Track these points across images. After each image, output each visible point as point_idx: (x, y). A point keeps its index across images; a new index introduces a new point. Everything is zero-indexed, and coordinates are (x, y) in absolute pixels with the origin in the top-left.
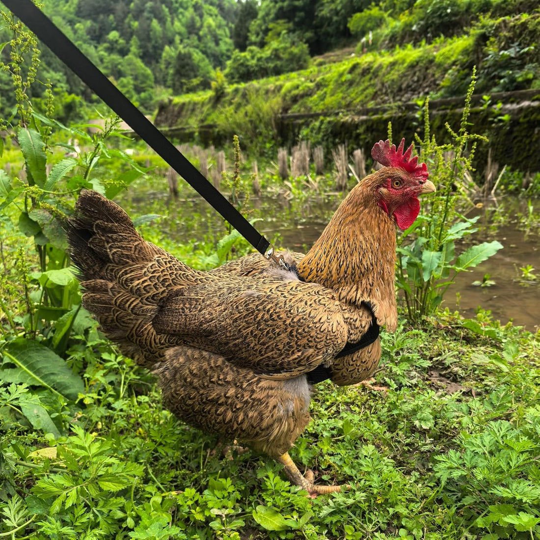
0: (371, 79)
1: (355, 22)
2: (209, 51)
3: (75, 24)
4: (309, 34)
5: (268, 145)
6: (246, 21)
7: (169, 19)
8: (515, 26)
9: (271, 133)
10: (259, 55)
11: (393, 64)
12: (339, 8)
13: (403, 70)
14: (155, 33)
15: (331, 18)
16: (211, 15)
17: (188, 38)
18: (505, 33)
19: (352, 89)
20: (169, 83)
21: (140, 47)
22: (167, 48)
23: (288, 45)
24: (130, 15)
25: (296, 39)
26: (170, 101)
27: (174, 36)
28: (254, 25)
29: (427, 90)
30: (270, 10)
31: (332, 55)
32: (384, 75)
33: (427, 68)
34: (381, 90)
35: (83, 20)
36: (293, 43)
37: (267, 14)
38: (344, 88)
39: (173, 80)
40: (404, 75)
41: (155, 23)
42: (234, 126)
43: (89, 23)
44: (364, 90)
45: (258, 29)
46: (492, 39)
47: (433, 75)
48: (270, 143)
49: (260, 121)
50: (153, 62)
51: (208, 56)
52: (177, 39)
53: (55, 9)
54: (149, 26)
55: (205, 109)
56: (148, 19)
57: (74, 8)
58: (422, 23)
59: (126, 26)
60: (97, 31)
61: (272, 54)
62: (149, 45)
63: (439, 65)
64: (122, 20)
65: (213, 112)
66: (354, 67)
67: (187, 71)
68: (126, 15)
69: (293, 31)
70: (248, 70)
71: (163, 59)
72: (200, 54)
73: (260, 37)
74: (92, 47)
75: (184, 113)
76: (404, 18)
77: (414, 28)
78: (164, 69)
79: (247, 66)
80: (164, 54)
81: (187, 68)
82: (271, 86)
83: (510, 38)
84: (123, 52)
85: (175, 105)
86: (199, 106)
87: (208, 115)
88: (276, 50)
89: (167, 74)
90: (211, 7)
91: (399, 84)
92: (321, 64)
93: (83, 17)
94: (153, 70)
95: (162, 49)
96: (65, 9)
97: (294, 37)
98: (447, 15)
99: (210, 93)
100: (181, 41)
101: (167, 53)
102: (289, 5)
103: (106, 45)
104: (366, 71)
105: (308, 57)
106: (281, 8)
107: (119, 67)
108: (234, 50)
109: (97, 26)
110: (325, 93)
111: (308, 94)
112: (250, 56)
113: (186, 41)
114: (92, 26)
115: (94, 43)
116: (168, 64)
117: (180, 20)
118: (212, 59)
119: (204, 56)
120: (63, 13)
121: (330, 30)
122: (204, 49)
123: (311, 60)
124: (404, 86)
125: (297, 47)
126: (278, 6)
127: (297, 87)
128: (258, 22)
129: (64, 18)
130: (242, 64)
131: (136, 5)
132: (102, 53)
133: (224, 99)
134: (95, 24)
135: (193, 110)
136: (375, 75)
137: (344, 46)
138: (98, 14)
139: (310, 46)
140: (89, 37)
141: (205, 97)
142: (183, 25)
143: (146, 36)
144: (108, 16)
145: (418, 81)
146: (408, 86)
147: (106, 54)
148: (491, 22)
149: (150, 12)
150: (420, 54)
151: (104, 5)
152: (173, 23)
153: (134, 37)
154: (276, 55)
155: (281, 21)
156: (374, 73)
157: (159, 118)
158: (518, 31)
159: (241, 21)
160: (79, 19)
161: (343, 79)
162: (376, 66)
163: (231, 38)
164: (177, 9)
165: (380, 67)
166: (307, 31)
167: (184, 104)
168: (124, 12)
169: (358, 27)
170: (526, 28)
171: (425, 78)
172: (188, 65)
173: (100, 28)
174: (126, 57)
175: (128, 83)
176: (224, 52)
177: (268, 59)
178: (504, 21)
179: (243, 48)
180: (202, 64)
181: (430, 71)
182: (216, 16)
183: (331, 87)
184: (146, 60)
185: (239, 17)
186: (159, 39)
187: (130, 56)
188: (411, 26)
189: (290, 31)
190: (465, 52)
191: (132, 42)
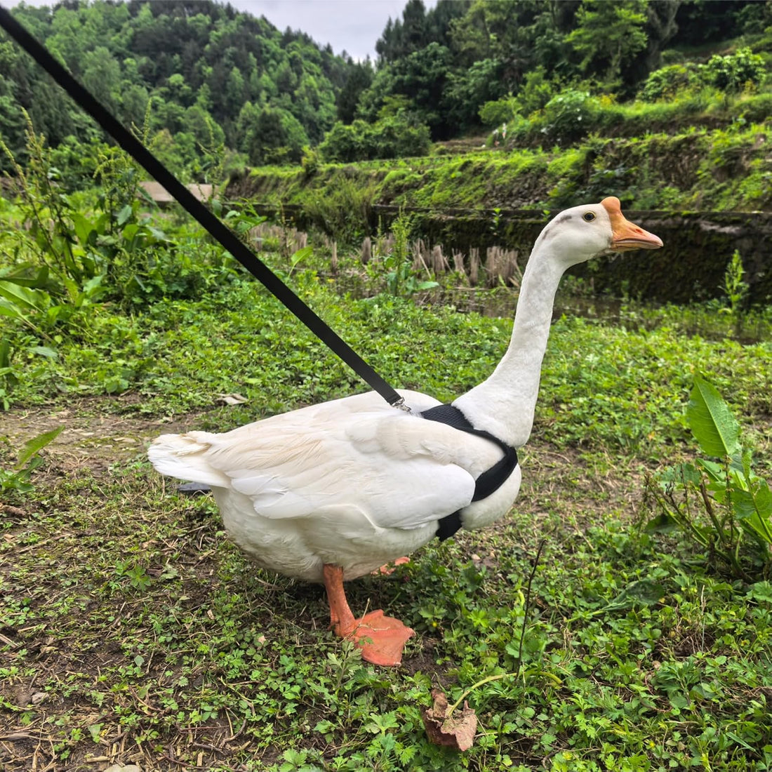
0: (482, 179)
1: (487, 110)
2: (304, 115)
3: (125, 58)
4: (433, 115)
5: (356, 234)
6: (354, 90)
7: (255, 70)
8: (620, 148)
9: (361, 222)
10: (368, 132)
11: (505, 168)
12: (471, 91)
13: (514, 175)
14: (234, 84)
15: (461, 102)
16: (312, 74)
17: (279, 96)
18: (612, 154)
19: (461, 188)
20: (245, 146)
21: (211, 98)
22: (248, 104)
23: (405, 124)
24: (203, 59)
25: (416, 119)
26: (247, 172)
27: (259, 91)
28: (365, 95)
29: (537, 198)
30: (386, 82)
31: (458, 143)
32: (495, 177)
33: (539, 177)
34: (491, 192)
35: (136, 56)
36: (412, 123)
37: (383, 86)
38: (453, 185)
39: (251, 145)
40: (515, 180)
41: (236, 72)
42: (322, 210)
43: (144, 60)
44: (475, 190)
45: (369, 100)
46: (600, 157)
47: (545, 184)
48: (359, 231)
49: (350, 208)
50: (226, 119)
51: (302, 121)
52: (263, 95)
53: (101, 37)
54: (227, 74)
55: (291, 187)
56: (227, 66)
57: (127, 40)
58: (552, 126)
59: (195, 70)
60: (154, 70)
61: (383, 132)
62: (224, 98)
63: (551, 175)
64: (192, 63)
65: (301, 191)
66: (466, 165)
67: (271, 136)
68: (197, 57)
69: (414, 109)
70: (353, 147)
71: (241, 116)
72: (292, 117)
73: (371, 110)
74: (144, 89)
75: (263, 188)
76: (534, 118)
77: (543, 130)
78: (239, 129)
79: (351, 142)
80: (243, 111)
81: (272, 132)
82: (373, 172)
83: (616, 159)
84: (187, 101)
85: (253, 177)
86: (285, 182)
87: (295, 194)
88: (390, 128)
89: (244, 136)
90: (312, 64)
91: (510, 188)
92: (442, 152)
93: (138, 52)
94: (225, 129)
95: (241, 105)
96: (113, 38)
97: (414, 116)
98: (578, 122)
99: (299, 170)
100: (268, 99)
101: (248, 110)
102: (410, 80)
103: (164, 89)
104: (477, 171)
105: (429, 142)
106: (401, 82)
107: (180, 118)
108: (337, 121)
109: (154, 65)
110: (434, 187)
111: (415, 185)
112: (357, 131)
113: (274, 99)
114: (148, 63)
115: (148, 84)
116: (247, 124)
117: (269, 74)
118: (307, 125)
119: (297, 121)
120: (110, 43)
121: (458, 113)
122: (297, 112)
123: (433, 145)
124: (514, 191)
125: (416, 128)
126: (396, 78)
127: (403, 177)
128: (371, 92)
129: (111, 50)
130: (345, 139)
131: (213, 48)
132: (157, 98)
133: (315, 179)
134: (152, 62)
135: (276, 186)
136: (487, 176)
137: (475, 134)
138: (158, 50)
139: (431, 130)
140: (141, 76)
141: (292, 173)
142: (273, 80)
143: (221, 85)
144: (173, 55)
145: (529, 188)
146: (519, 192)
147: (162, 100)
148: (600, 141)
149: (231, 59)
150: (533, 161)
151: (168, 42)
152: (259, 75)
153: (205, 85)
154: (389, 133)
155: (399, 96)
156: (485, 174)
157: (229, 190)
158: (623, 154)
159: (349, 87)
160: (131, 53)
161: (453, 175)
162: (488, 166)
163: (335, 104)
164: (268, 60)
165: (493, 168)
166: (430, 111)
167: (264, 178)
168: (195, 54)
169: (490, 116)
170: (630, 152)
171: (536, 186)
172: (273, 129)
173: (159, 68)
174: (191, 108)
175: (189, 140)
176: (325, 119)
177: (378, 137)
178: (611, 142)
179: (348, 120)
180: (293, 130)
181: (542, 180)
182: (318, 75)
183: (440, 182)
184: (217, 114)
185: (347, 83)
186: (237, 92)
187: (196, 107)
188: (541, 127)
189: (408, 108)
190: (576, 165)
191: (200, 91)
